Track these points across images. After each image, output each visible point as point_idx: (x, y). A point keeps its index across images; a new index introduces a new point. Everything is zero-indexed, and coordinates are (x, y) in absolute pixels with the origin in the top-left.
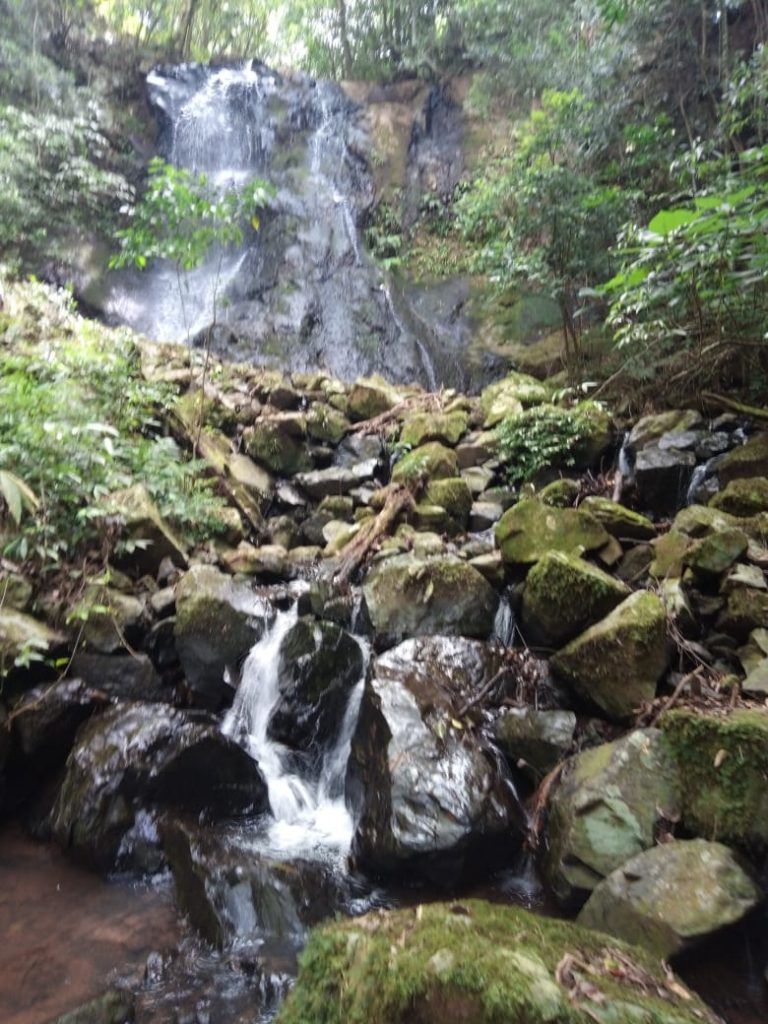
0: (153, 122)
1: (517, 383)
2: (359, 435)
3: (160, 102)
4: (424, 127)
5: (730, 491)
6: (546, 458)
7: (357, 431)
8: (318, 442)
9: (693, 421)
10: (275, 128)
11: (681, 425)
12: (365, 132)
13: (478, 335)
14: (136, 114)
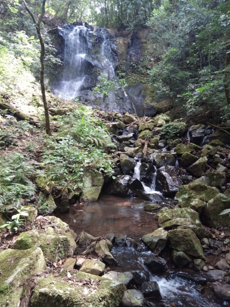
0: (60, 40)
1: (163, 116)
2: (128, 127)
3: (61, 34)
4: (131, 44)
5: (212, 142)
6: (173, 134)
7: (127, 126)
8: (119, 129)
9: (203, 127)
10: (92, 43)
11: (201, 128)
12: (116, 45)
13: (145, 100)
14: (55, 38)
